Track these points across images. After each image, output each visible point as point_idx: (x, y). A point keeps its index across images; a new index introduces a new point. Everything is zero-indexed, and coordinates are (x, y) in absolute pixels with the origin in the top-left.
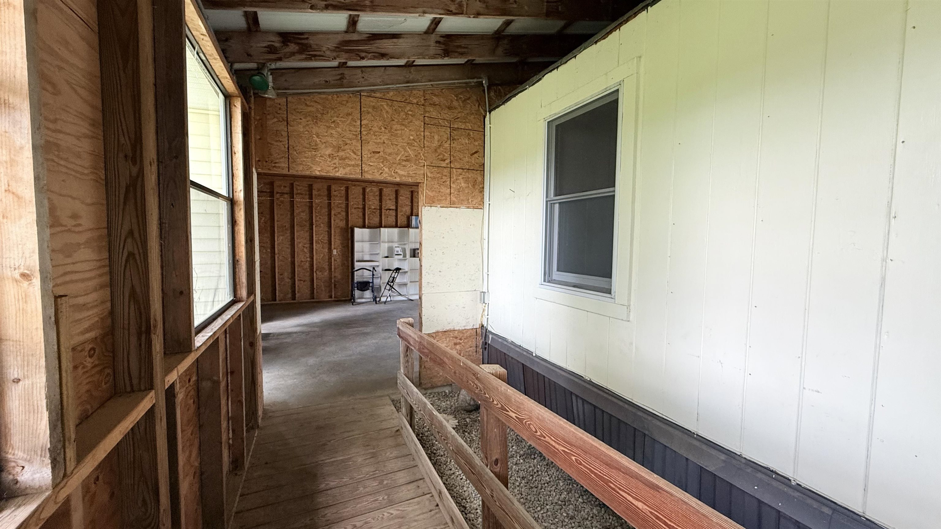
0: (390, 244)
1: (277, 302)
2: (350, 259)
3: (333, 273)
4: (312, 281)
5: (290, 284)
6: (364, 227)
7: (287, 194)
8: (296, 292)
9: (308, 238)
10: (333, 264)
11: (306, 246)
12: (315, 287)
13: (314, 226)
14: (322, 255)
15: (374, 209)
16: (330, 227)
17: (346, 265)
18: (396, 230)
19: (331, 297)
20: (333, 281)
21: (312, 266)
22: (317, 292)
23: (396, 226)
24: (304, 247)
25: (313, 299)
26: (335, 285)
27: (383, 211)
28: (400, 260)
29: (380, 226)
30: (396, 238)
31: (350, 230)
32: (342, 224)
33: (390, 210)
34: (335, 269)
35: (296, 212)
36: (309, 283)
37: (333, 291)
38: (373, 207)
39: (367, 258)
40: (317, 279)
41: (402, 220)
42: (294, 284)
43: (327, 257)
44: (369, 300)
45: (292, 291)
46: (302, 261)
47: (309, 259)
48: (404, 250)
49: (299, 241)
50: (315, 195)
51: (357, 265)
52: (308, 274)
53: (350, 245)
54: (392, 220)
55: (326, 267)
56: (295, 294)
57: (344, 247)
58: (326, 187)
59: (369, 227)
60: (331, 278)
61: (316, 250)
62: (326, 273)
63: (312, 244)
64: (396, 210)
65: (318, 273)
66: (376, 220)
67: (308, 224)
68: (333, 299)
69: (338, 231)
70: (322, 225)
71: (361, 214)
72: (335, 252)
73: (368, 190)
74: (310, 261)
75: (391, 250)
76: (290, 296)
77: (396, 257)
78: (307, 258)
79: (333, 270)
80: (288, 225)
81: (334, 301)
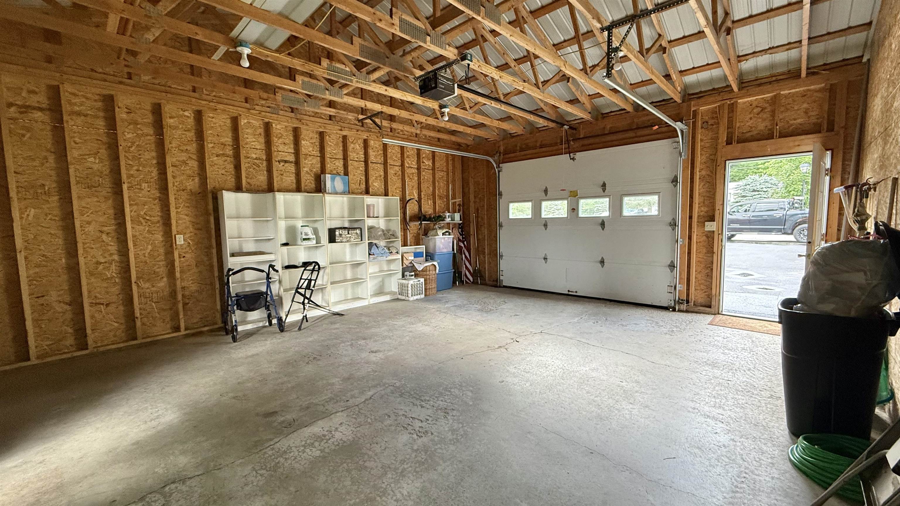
0: (291, 222)
1: (34, 361)
2: (214, 251)
3: (178, 282)
4: (129, 301)
5: (69, 316)
6: (238, 188)
7: (40, 109)
8: (89, 331)
9: (111, 211)
10: (177, 264)
11: (105, 229)
12: (137, 314)
13: (125, 187)
14: (150, 247)
15: (256, 159)
16: (164, 189)
17: (208, 263)
18: (298, 197)
19: (177, 329)
20: (180, 297)
21: (125, 269)
22: (143, 324)
23: (298, 190)
24: (101, 232)
25: (135, 339)
26: (185, 304)
27: (275, 164)
28: (310, 248)
29: (270, 189)
30: (299, 211)
31: (210, 196)
32: (193, 184)
33: (286, 162)
34: (181, 272)
35: (73, 154)
36: (121, 308)
37: (181, 316)
38: (254, 156)
39: (250, 247)
40: (140, 296)
41: (308, 180)
42: (79, 311)
43: (162, 251)
44: (261, 324)
45: (76, 331)
46: (98, 263)
47: (116, 257)
48: (316, 231)
49: (85, 218)
50: (123, 120)
51: (233, 263)
52: (115, 290)
53: (213, 226)
54: (290, 179)
55: (162, 270)
56: (86, 336)
57: (198, 229)
58: (149, 107)
59: (248, 191)
60: (173, 294)
61: (134, 236)
62: (163, 283)
63: (121, 225)
64: (297, 163)
65: (142, 284)
66: (262, 178)
67: (107, 182)
68: (183, 332)
69: (184, 196)
70: (145, 185)
71: (231, 167)
72: (180, 240)
73: (243, 122)
74: (121, 262)
75: (291, 231)
76: (70, 341)
77: (305, 243)
78: (111, 255)
79: (178, 275)
80: (51, 184)
81: (187, 336)
